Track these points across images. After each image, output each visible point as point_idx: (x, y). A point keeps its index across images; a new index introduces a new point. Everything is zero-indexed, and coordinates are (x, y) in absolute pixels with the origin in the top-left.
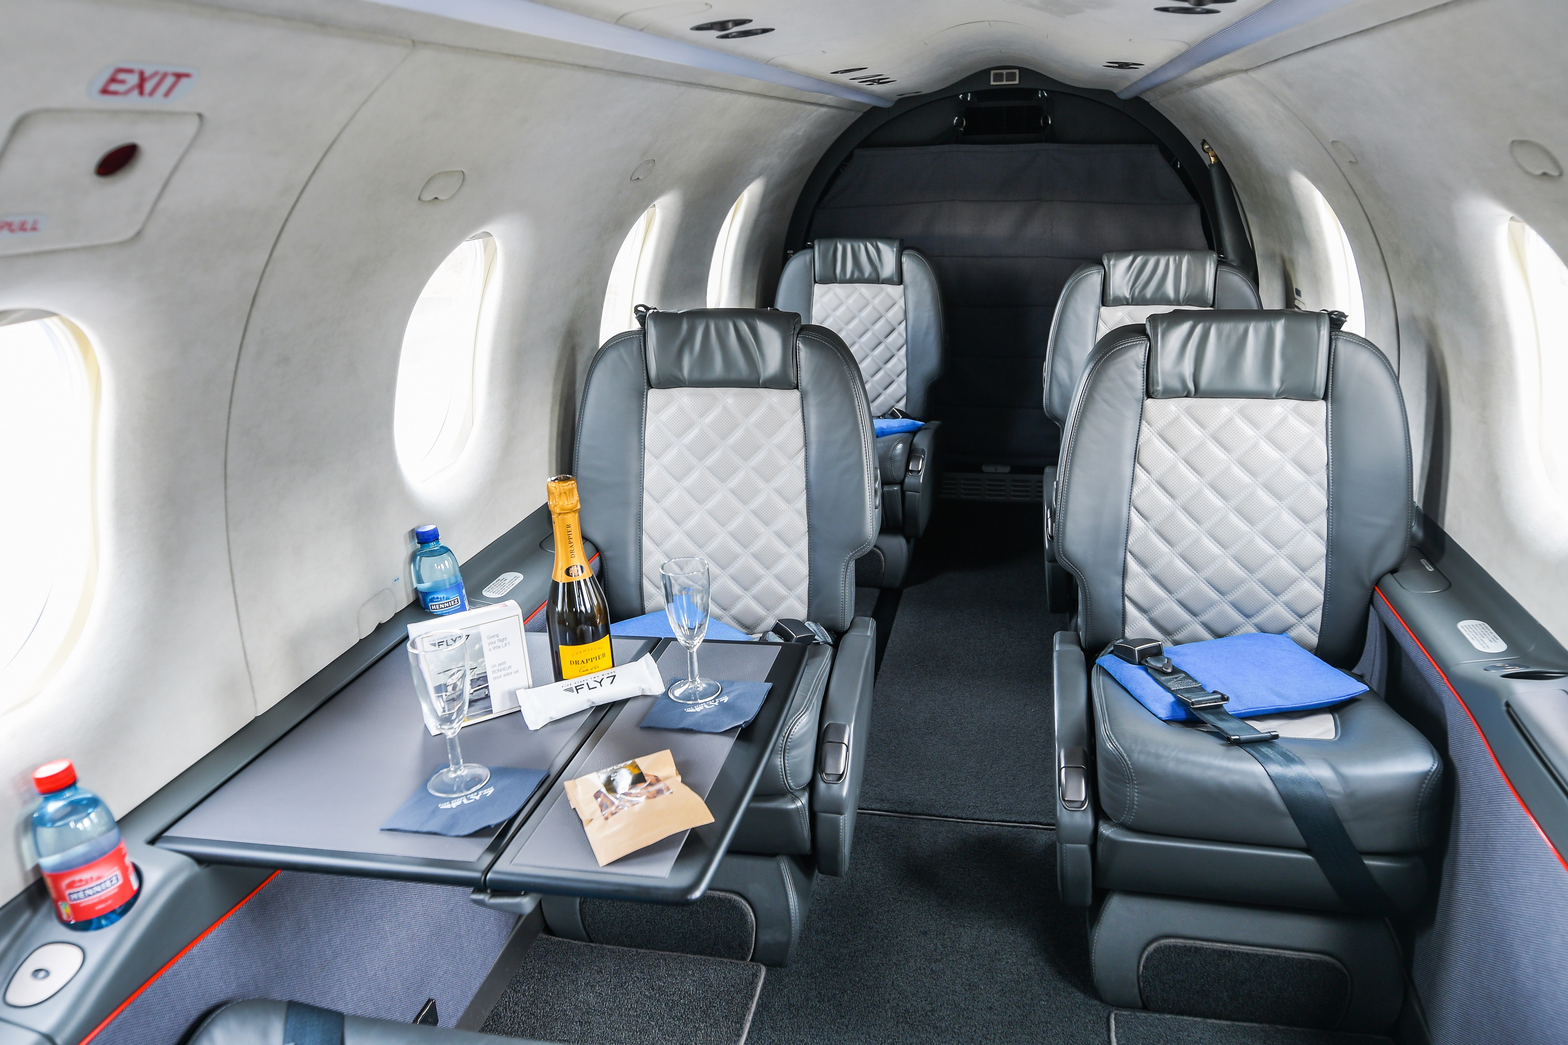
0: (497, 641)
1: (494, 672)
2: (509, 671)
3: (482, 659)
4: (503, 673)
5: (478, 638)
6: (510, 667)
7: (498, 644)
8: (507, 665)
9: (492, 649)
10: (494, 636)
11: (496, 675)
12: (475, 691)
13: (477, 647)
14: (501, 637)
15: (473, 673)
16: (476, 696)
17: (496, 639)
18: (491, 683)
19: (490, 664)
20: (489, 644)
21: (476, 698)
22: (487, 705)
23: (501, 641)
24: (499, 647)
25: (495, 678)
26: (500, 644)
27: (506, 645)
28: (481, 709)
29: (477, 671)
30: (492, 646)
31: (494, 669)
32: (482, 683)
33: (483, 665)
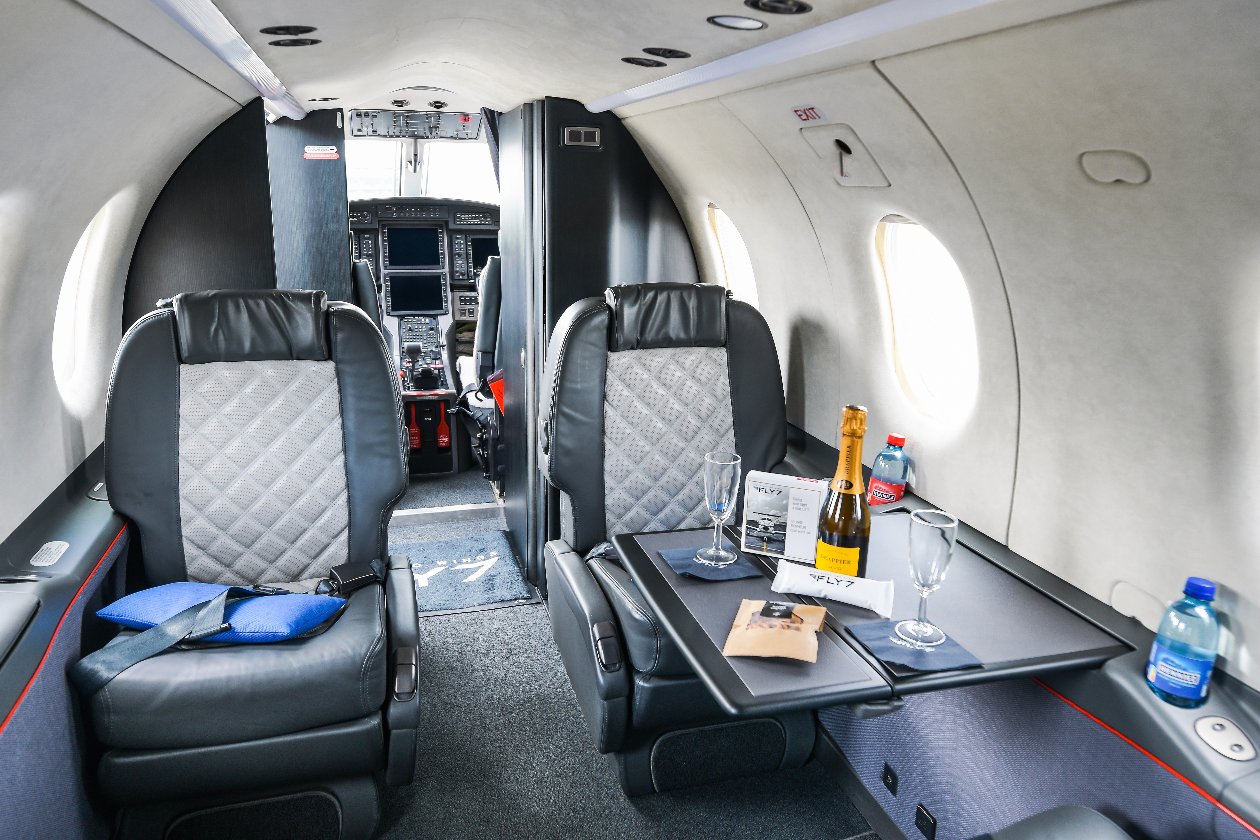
0: (799, 504)
1: (792, 526)
2: (803, 530)
3: (786, 513)
4: (798, 529)
5: (787, 497)
6: (804, 527)
7: (799, 506)
8: (803, 525)
9: (795, 508)
10: (798, 500)
11: (793, 528)
12: (775, 533)
13: (785, 502)
14: (803, 502)
15: (777, 520)
16: (776, 537)
17: (799, 502)
18: (788, 532)
19: (791, 518)
20: (794, 504)
21: (775, 538)
22: (782, 547)
23: (803, 506)
24: (800, 509)
25: (792, 530)
26: (801, 507)
27: (805, 509)
28: (777, 548)
29: (781, 520)
30: (795, 506)
31: (793, 523)
32: (782, 530)
33: (786, 517)
